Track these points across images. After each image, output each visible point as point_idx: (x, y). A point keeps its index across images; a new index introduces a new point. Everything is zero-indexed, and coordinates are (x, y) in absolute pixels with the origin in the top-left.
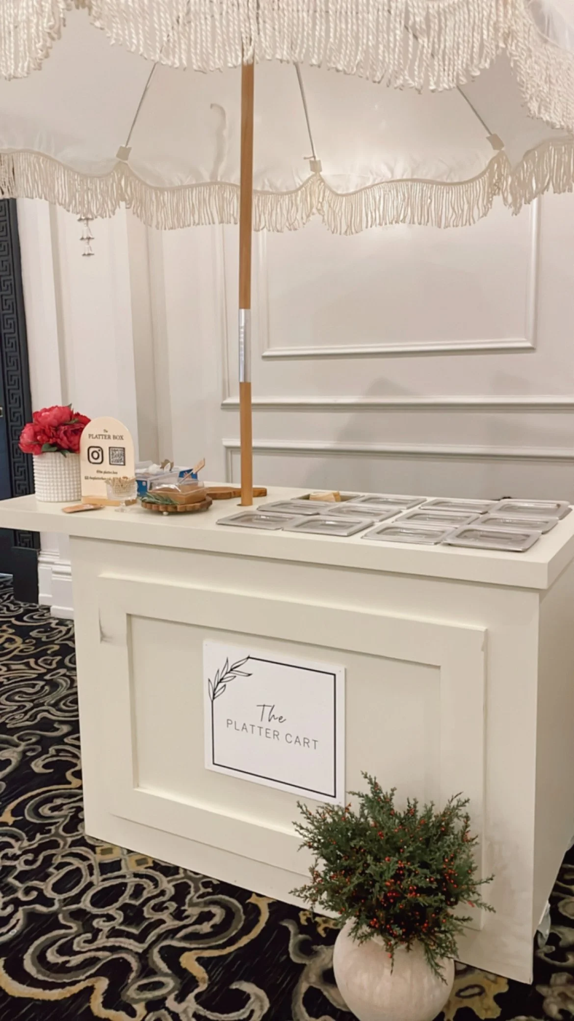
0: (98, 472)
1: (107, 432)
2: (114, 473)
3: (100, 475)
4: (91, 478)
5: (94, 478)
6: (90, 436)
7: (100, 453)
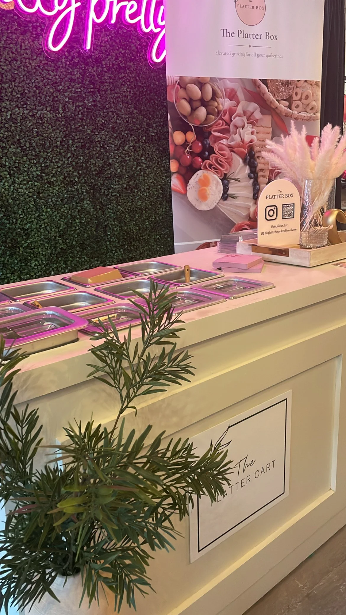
0: (272, 227)
1: (281, 192)
2: (285, 225)
3: (273, 230)
4: (266, 233)
5: (270, 233)
6: (267, 197)
7: (275, 211)
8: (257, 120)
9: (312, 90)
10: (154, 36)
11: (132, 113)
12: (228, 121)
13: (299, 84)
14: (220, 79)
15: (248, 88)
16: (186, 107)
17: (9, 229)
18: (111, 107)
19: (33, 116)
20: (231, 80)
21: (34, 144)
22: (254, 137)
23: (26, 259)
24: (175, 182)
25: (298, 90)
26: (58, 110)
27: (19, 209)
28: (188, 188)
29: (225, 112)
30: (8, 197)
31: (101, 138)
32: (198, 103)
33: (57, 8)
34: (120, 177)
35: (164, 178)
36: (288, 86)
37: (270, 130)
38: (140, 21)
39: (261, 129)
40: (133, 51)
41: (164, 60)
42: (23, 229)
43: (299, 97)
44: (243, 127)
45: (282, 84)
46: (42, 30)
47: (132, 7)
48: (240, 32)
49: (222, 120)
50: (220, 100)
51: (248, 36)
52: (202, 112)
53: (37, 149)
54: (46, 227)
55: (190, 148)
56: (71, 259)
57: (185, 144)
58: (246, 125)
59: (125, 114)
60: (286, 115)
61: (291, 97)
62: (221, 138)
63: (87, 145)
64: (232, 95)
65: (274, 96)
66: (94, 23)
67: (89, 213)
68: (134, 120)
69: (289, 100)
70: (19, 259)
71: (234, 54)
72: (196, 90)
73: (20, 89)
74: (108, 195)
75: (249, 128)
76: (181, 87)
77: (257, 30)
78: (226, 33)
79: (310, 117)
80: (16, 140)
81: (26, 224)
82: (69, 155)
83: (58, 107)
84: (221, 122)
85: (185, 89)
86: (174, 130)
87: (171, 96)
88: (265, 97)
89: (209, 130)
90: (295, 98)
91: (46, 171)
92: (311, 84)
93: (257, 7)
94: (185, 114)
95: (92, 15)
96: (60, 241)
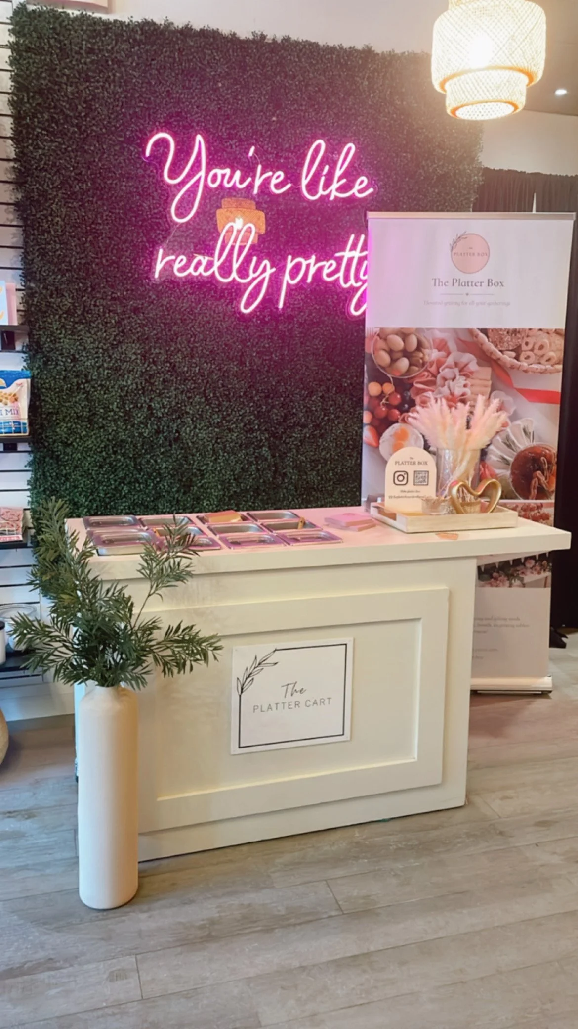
0: (402, 491)
1: (412, 459)
2: (417, 492)
3: (403, 494)
4: (395, 497)
5: (399, 497)
6: (396, 463)
7: (405, 476)
8: (472, 373)
9: (549, 339)
10: (354, 290)
11: (323, 365)
12: (435, 373)
13: (531, 333)
14: (428, 329)
15: (463, 339)
16: (385, 358)
17: (186, 469)
18: (300, 360)
19: (220, 370)
20: (442, 330)
21: (218, 395)
22: (467, 390)
23: (198, 498)
24: (367, 434)
25: (529, 340)
26: (245, 363)
27: (197, 452)
28: (381, 441)
29: (431, 365)
30: (188, 441)
31: (286, 389)
32: (400, 354)
33: (252, 275)
34: (304, 426)
35: (356, 429)
36: (515, 335)
37: (490, 383)
38: (339, 278)
39: (477, 382)
40: (330, 305)
41: (364, 313)
42: (199, 470)
43: (530, 347)
44: (453, 379)
45: (508, 333)
46: (237, 295)
47: (331, 265)
48: (454, 281)
49: (428, 371)
50: (427, 351)
51: (466, 284)
52: (404, 363)
53: (221, 399)
54: (221, 470)
55: (387, 400)
56: (243, 503)
57: (381, 396)
58: (458, 377)
59: (315, 366)
60: (512, 367)
61: (520, 347)
62: (424, 391)
63: (272, 395)
64: (442, 346)
65: (496, 346)
66: (288, 285)
67: (266, 459)
68: (325, 371)
69: (517, 351)
70: (192, 497)
71: (446, 304)
72: (398, 343)
73: (210, 347)
74: (289, 443)
75: (461, 380)
76: (381, 338)
77: (477, 277)
78: (437, 282)
79: (546, 370)
80: (201, 390)
81: (202, 466)
82: (251, 404)
83: (245, 360)
84: (426, 373)
85: (385, 340)
86: (370, 381)
87: (369, 348)
88: (485, 348)
89: (410, 382)
90: (524, 347)
91: (228, 418)
92: (548, 333)
93: (479, 254)
94: (383, 364)
95: (287, 278)
96: (234, 485)
